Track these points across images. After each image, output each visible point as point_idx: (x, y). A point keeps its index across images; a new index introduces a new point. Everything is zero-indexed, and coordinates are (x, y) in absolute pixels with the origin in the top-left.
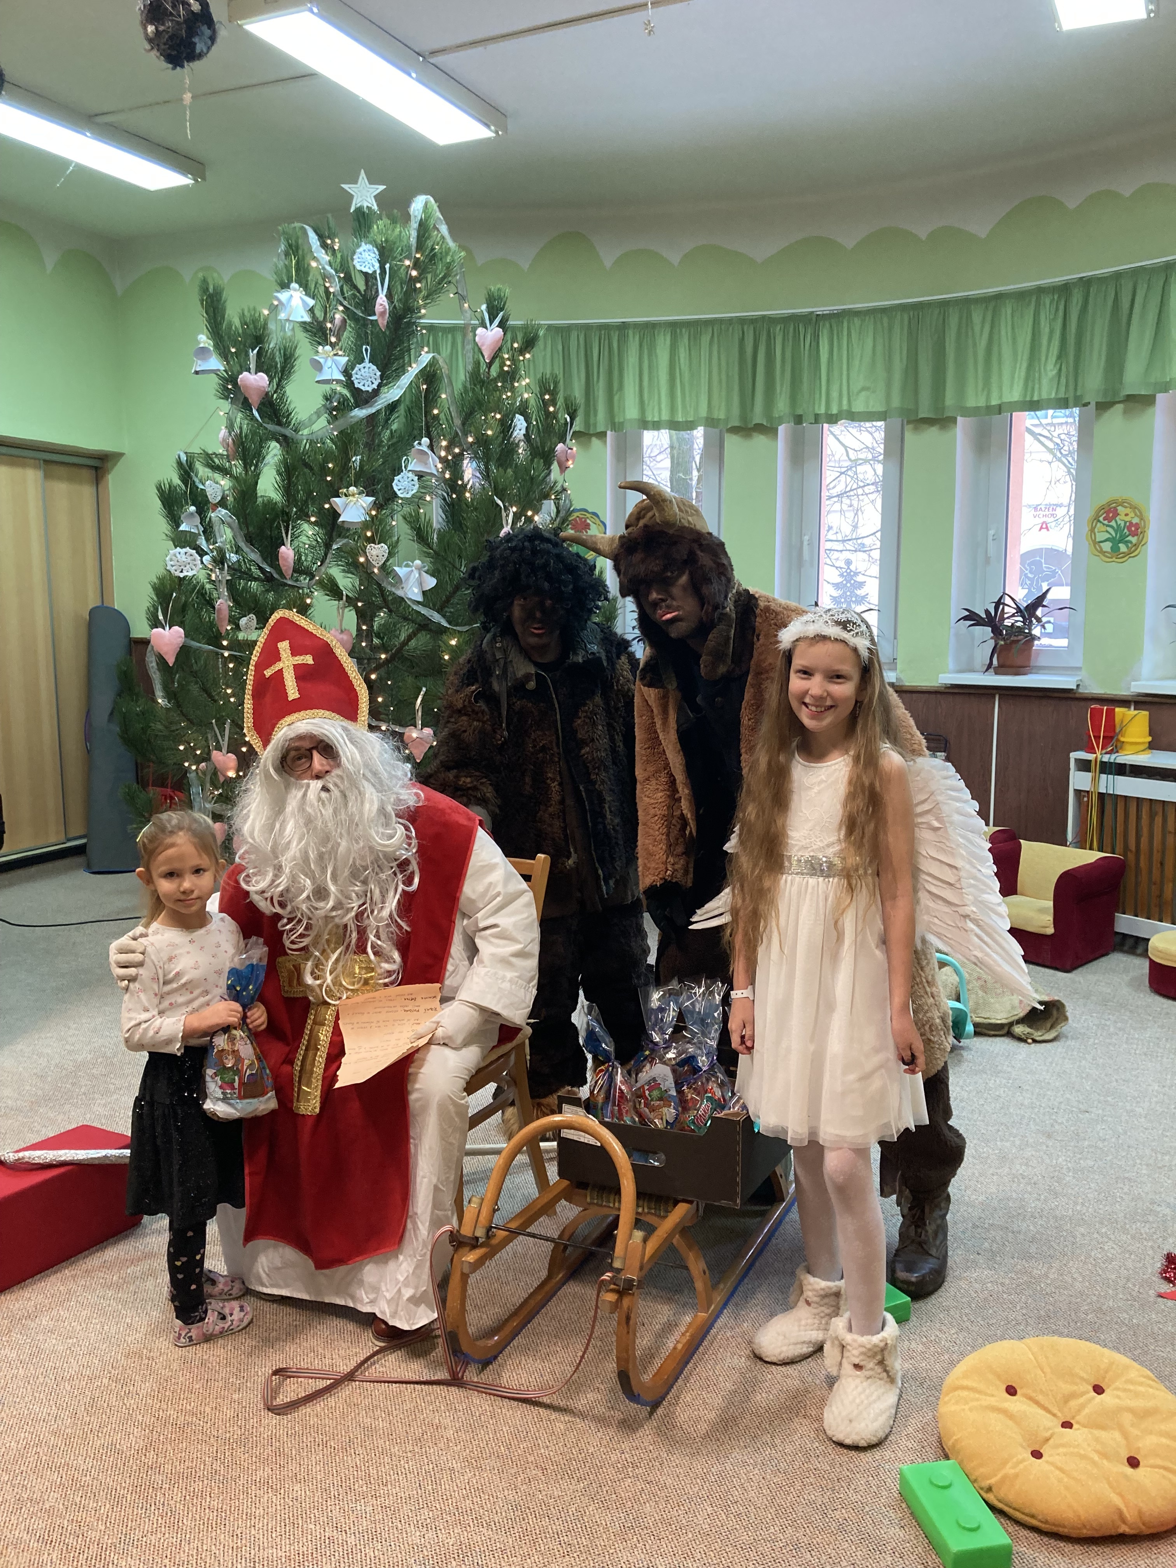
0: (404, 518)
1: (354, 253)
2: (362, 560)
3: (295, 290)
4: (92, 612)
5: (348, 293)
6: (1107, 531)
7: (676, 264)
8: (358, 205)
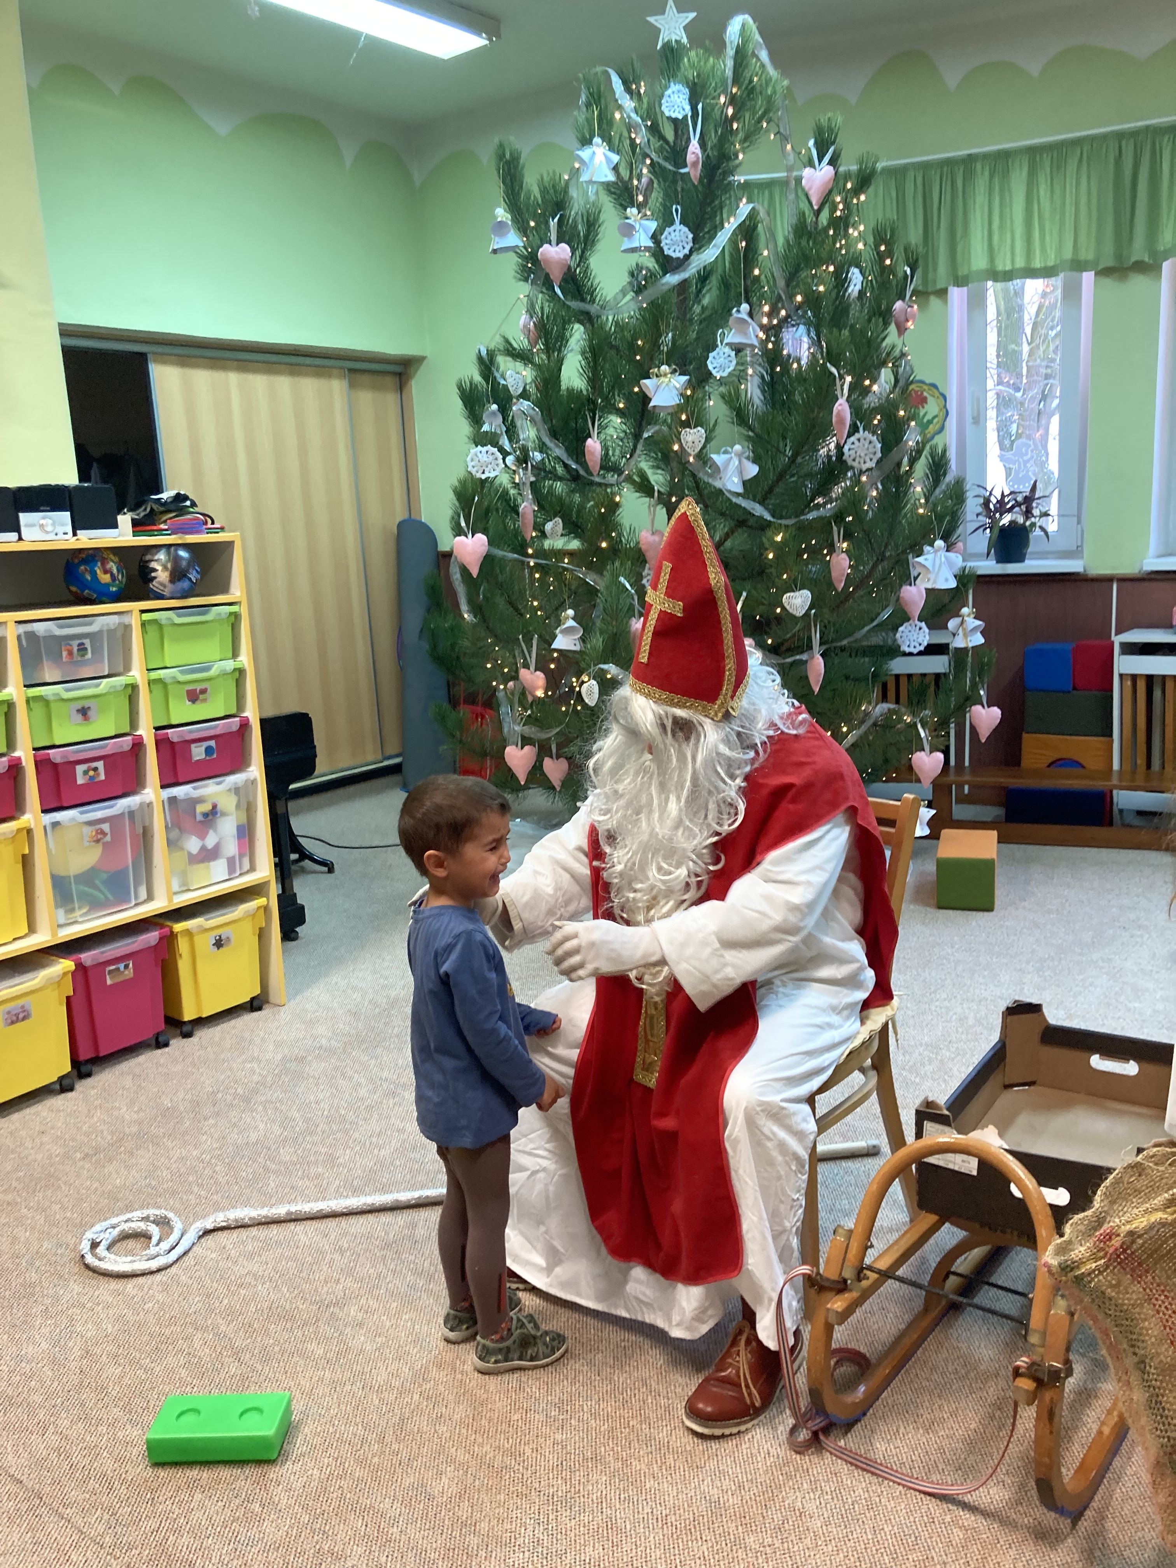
1: (662, 96)
2: (676, 447)
3: (598, 145)
4: (399, 526)
5: (656, 143)
8: (666, 40)
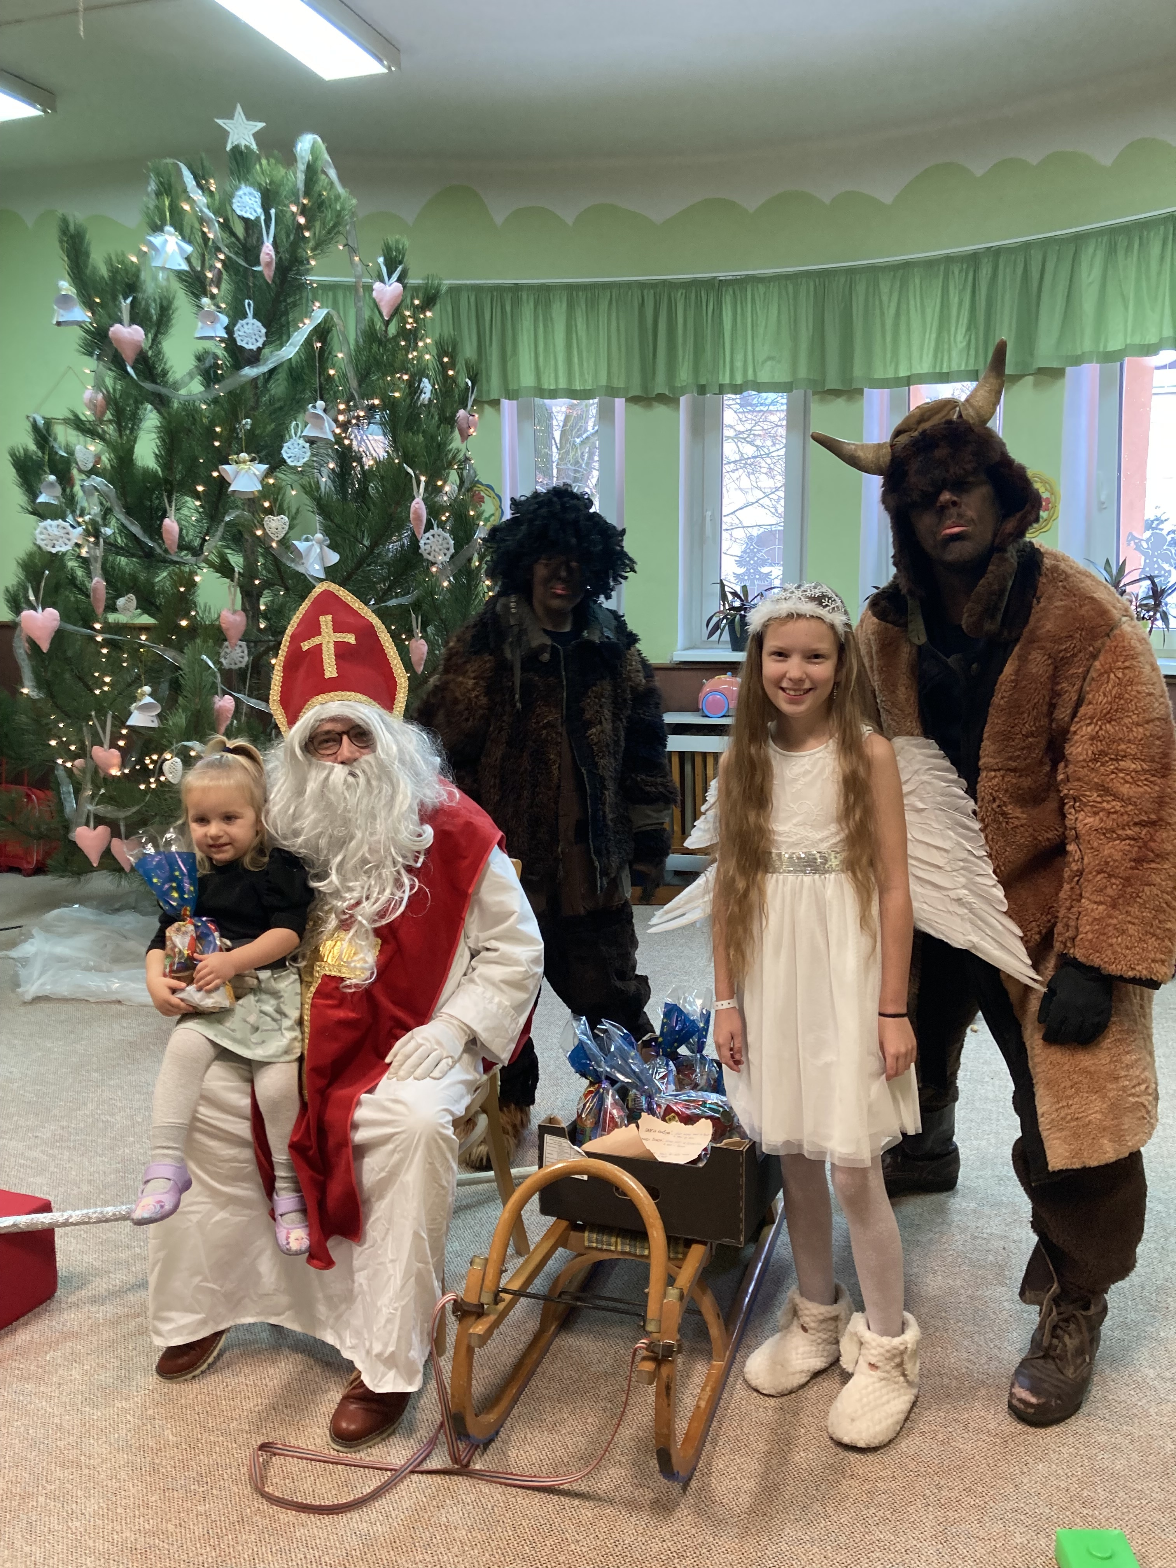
0: (303, 487)
1: (232, 196)
2: (259, 533)
3: (170, 234)
5: (228, 239)
8: (235, 143)
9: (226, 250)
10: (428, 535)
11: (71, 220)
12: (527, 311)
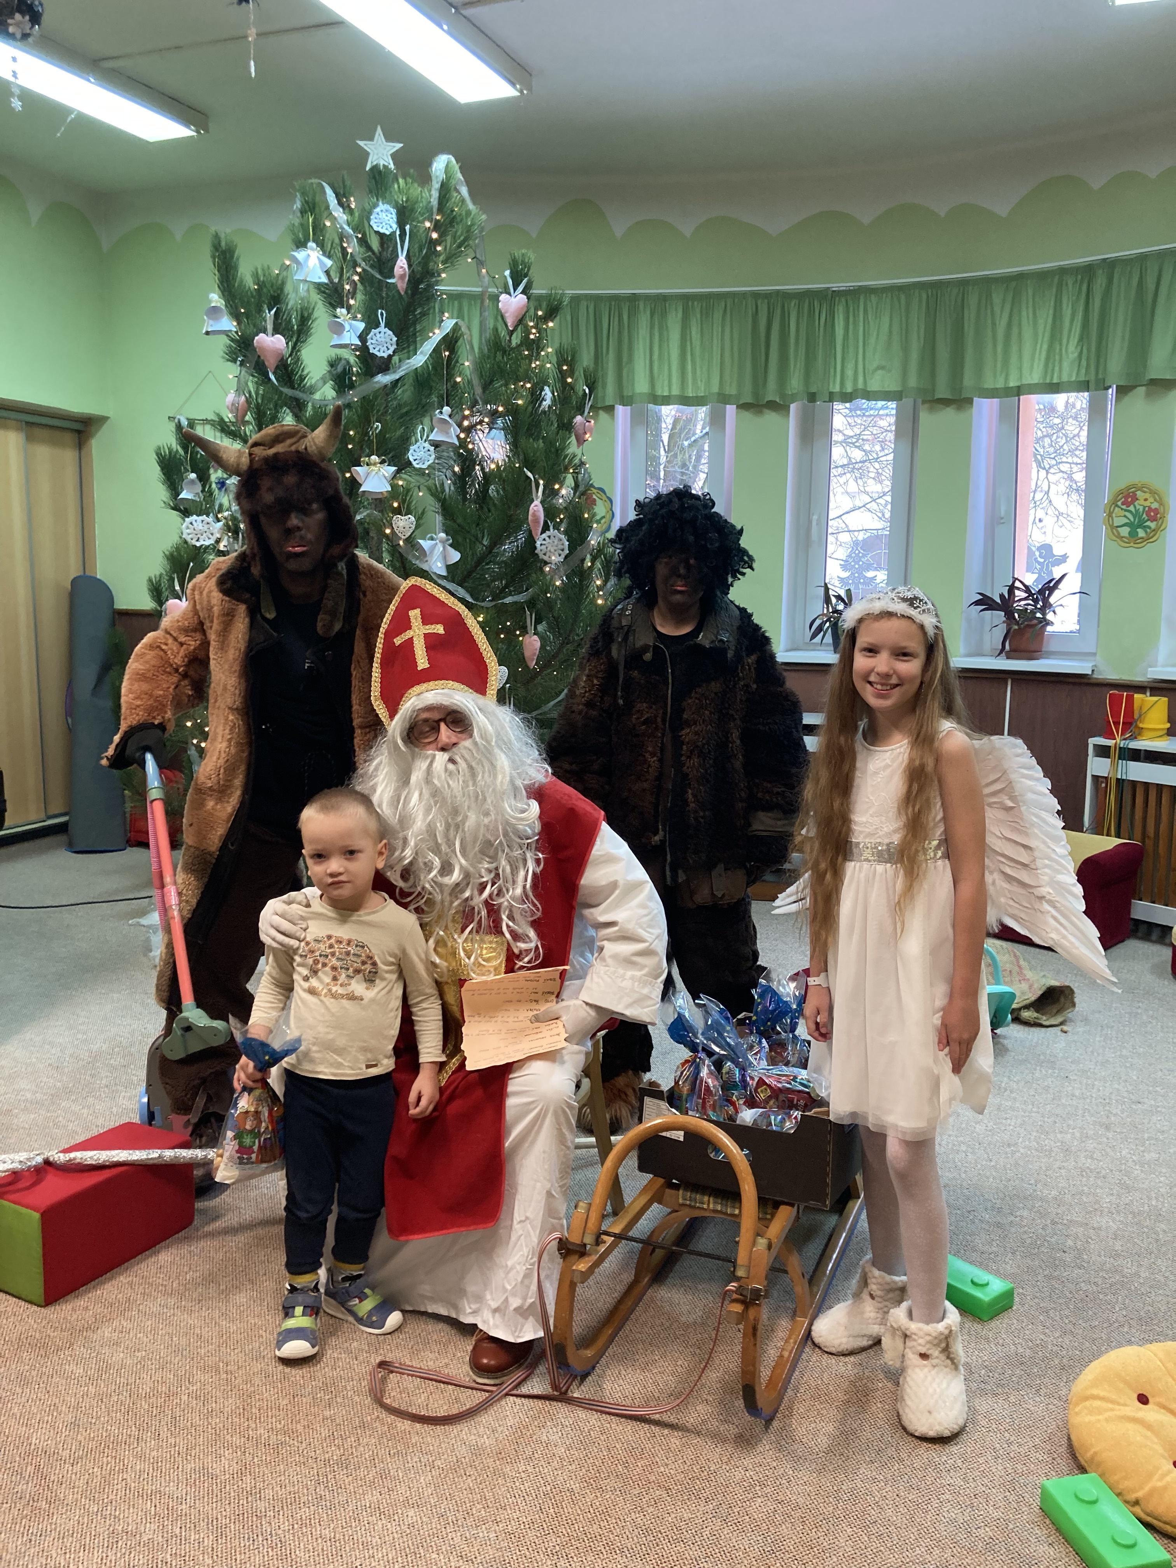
0: (429, 489)
1: (370, 213)
2: (388, 531)
3: (312, 249)
4: (74, 582)
5: (365, 254)
6: (1125, 516)
7: (688, 235)
8: (375, 163)
9: (363, 264)
10: (544, 536)
11: (222, 236)
12: (644, 320)
